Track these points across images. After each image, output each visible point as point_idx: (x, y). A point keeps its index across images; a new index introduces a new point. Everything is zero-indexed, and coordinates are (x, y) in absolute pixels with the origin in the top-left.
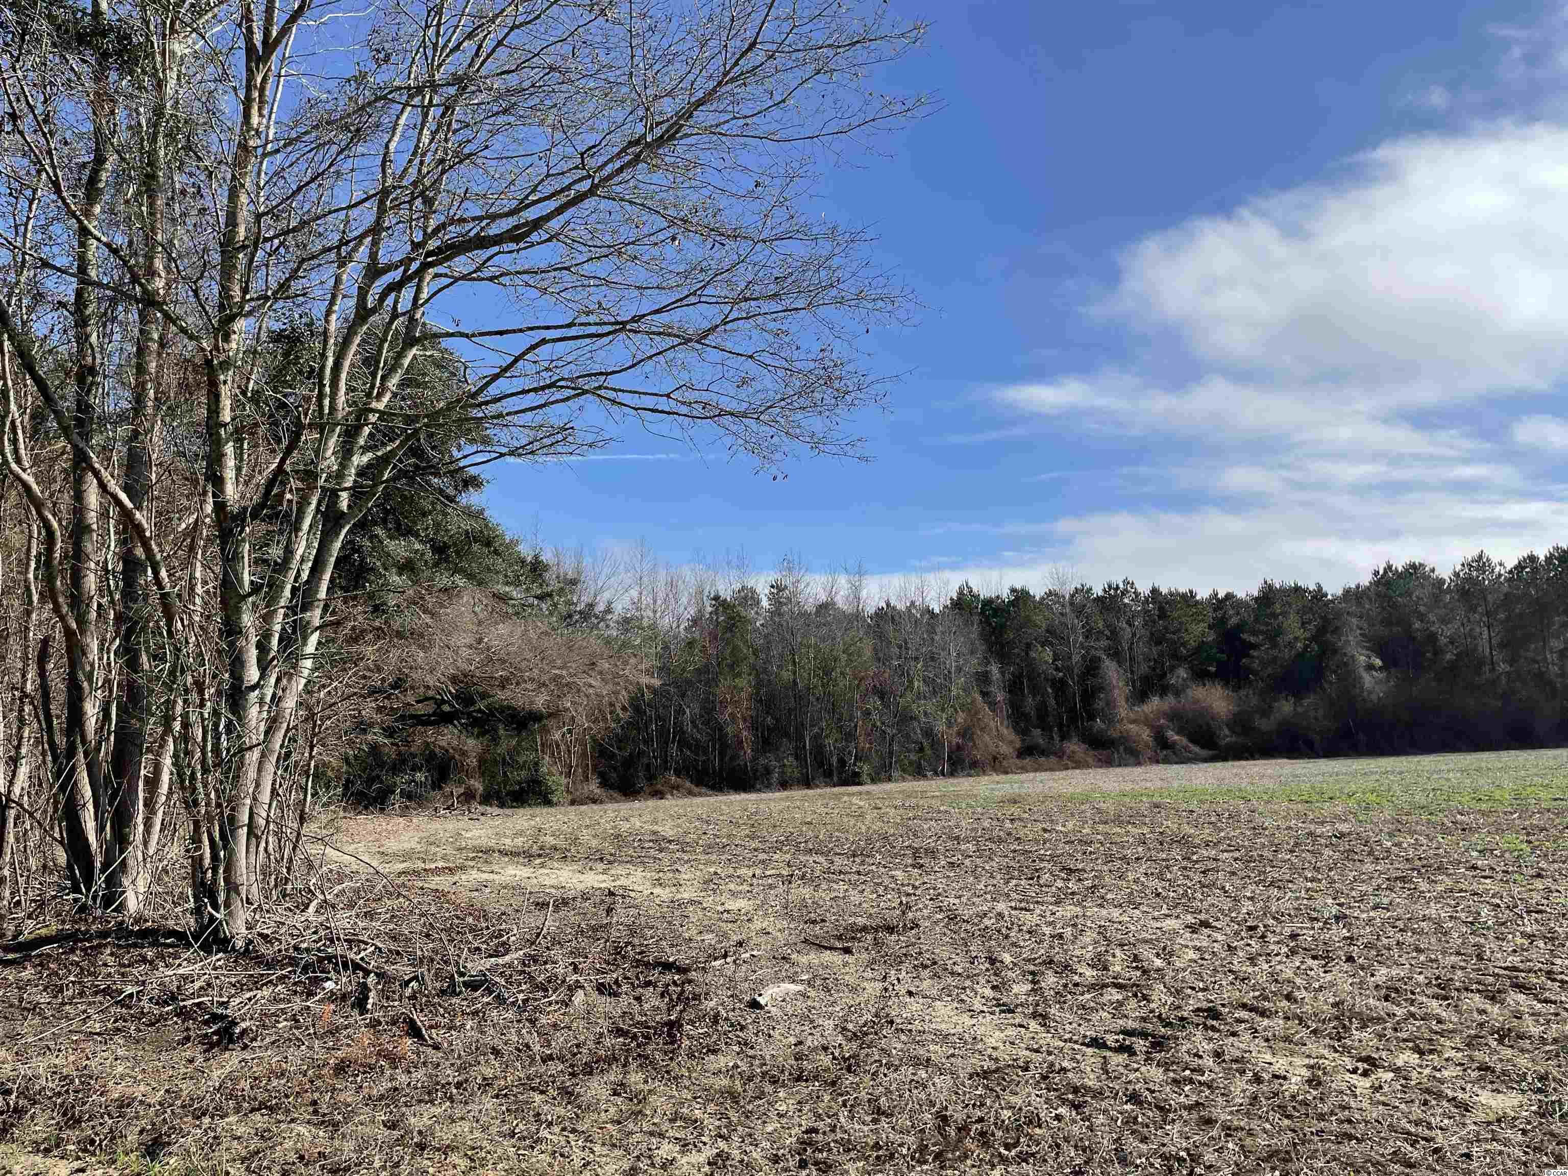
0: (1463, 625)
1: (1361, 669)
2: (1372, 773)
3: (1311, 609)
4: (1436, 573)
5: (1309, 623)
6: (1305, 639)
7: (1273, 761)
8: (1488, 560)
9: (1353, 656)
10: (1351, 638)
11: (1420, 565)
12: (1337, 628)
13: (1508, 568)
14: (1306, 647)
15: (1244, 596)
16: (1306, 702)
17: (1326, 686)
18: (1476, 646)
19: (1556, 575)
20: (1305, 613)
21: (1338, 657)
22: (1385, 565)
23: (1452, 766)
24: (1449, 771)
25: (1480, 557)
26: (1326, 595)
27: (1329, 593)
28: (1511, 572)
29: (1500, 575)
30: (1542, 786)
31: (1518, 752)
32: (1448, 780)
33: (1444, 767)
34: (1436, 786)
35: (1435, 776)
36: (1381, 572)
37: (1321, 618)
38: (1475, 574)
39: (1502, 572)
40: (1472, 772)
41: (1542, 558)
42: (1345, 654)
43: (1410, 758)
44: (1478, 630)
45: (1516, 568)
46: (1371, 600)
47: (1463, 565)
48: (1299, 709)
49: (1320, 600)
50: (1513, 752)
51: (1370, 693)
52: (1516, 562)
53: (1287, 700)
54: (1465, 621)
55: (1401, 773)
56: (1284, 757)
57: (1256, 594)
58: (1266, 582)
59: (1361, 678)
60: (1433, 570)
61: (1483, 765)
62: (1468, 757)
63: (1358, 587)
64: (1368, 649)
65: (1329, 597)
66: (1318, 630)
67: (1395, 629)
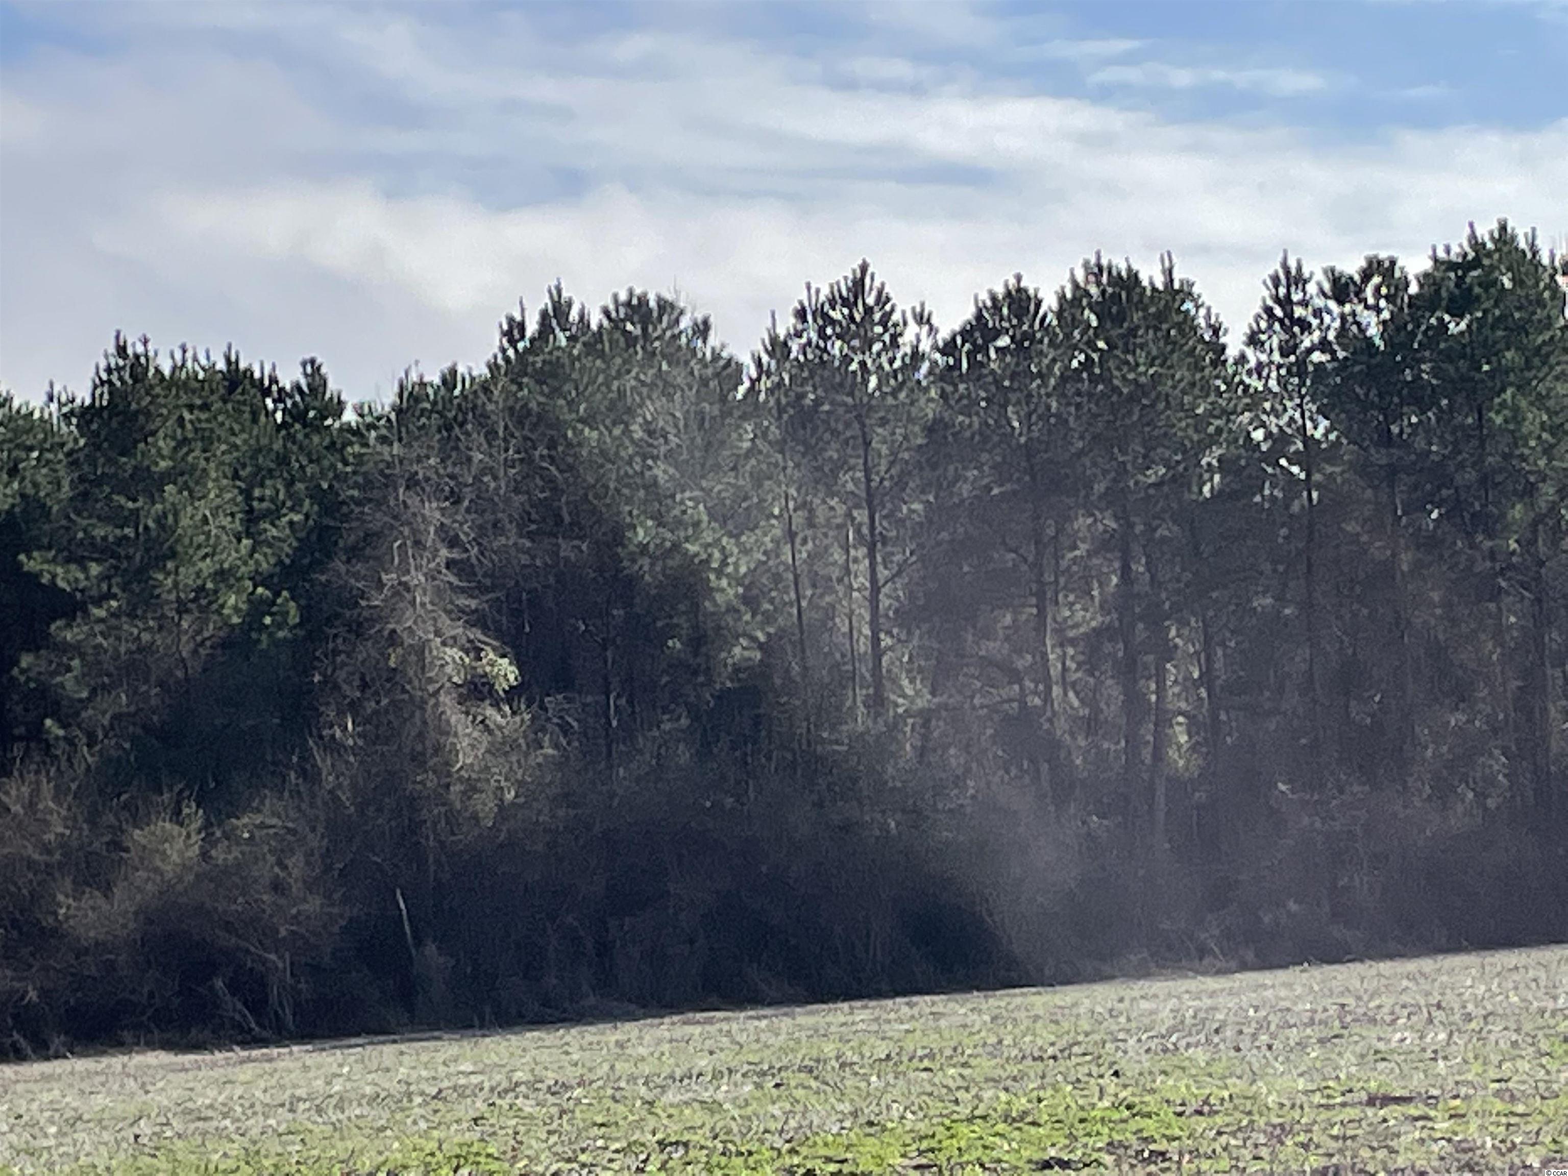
0: (791, 535)
1: (447, 701)
2: (461, 1092)
3: (283, 460)
4: (714, 340)
5: (273, 515)
6: (258, 579)
7: (116, 1062)
8: (882, 299)
9: (421, 650)
10: (416, 578)
11: (664, 306)
12: (370, 537)
13: (944, 334)
14: (258, 608)
15: (37, 402)
16: (244, 824)
17: (323, 762)
18: (830, 612)
19: (1088, 364)
20: (259, 477)
21: (365, 651)
22: (545, 301)
23: (725, 1058)
24: (717, 1075)
25: (858, 286)
26: (339, 407)
27: (350, 399)
28: (949, 349)
29: (917, 356)
30: (1007, 1118)
31: (939, 1002)
32: (713, 1107)
33: (703, 1063)
34: (673, 1131)
35: (671, 1096)
36: (532, 328)
37: (316, 494)
38: (836, 347)
39: (925, 346)
40: (793, 1079)
41: (1050, 302)
42: (393, 639)
43: (591, 1034)
44: (838, 555)
45: (966, 333)
46: (491, 434)
47: (801, 314)
48: (219, 854)
49: (316, 427)
50: (924, 1002)
51: (472, 788)
52: (968, 313)
53: (177, 816)
54: (799, 519)
55: (559, 1089)
56: (151, 1045)
57: (84, 396)
58: (122, 350)
59: (445, 731)
60: (703, 329)
61: (829, 1049)
62: (785, 1024)
63: (450, 379)
64: (477, 620)
65: (349, 416)
66: (303, 547)
67: (566, 549)
